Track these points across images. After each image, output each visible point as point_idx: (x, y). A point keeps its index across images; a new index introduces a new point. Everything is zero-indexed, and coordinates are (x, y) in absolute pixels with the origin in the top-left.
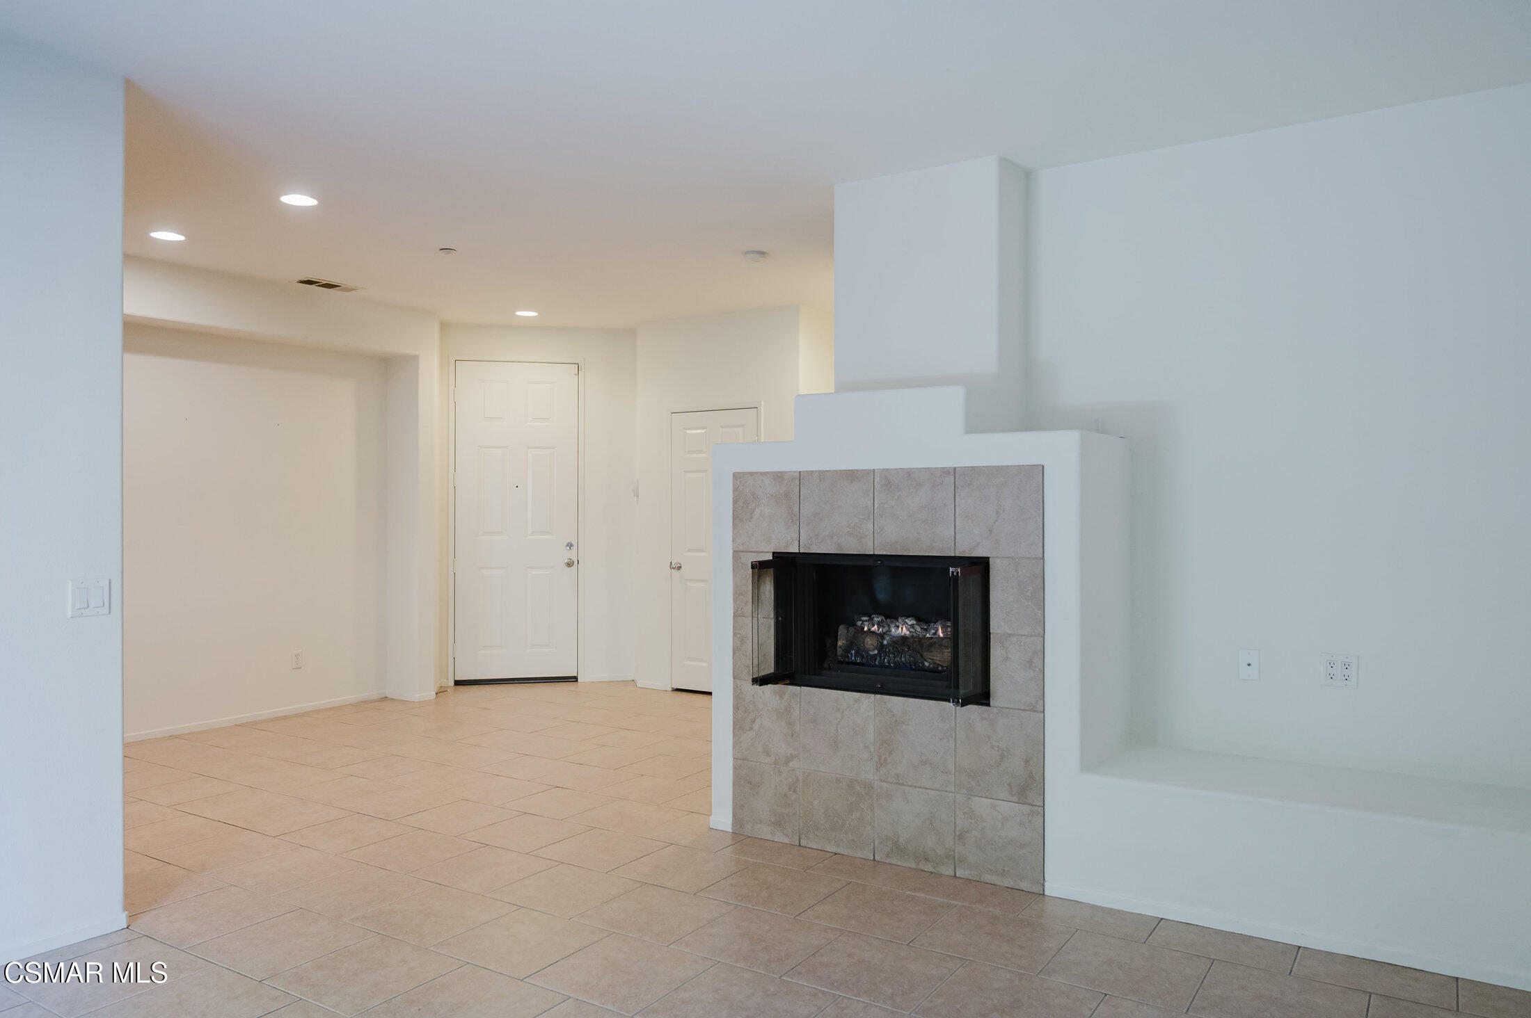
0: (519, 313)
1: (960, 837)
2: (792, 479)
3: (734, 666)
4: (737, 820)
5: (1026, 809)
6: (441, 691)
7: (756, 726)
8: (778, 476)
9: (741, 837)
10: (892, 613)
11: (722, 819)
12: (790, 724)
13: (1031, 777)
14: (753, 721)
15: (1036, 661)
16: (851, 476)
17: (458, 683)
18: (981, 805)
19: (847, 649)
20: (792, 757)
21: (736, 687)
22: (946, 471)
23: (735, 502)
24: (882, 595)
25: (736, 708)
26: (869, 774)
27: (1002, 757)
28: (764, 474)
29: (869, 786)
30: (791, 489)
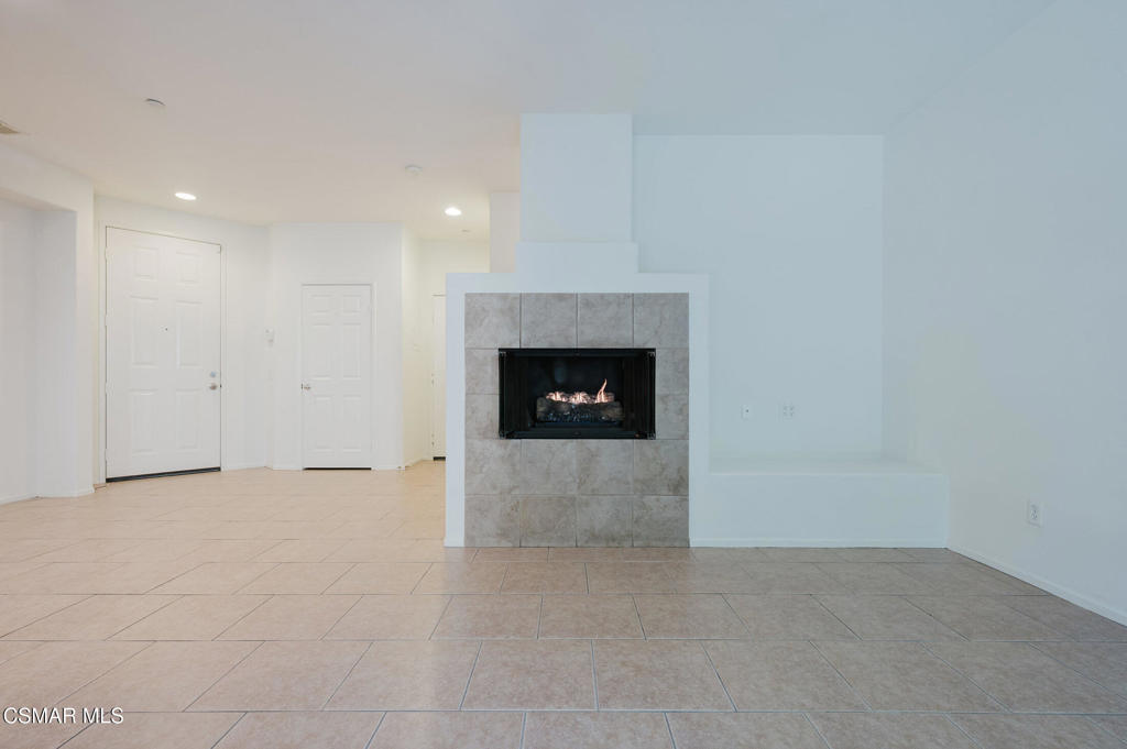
0: (181, 195)
1: (636, 522)
2: (515, 298)
3: (466, 430)
4: (469, 538)
5: (678, 498)
6: (97, 487)
7: (484, 470)
8: (504, 297)
9: (472, 547)
10: (569, 390)
11: (456, 536)
12: (513, 465)
13: (681, 478)
14: (482, 467)
15: (683, 411)
16: (561, 297)
17: (108, 480)
18: (650, 500)
19: (547, 413)
20: (515, 487)
21: (467, 444)
22: (627, 296)
23: (467, 314)
25: (468, 459)
26: (573, 491)
27: (663, 469)
28: (492, 294)
29: (573, 499)
30: (514, 306)
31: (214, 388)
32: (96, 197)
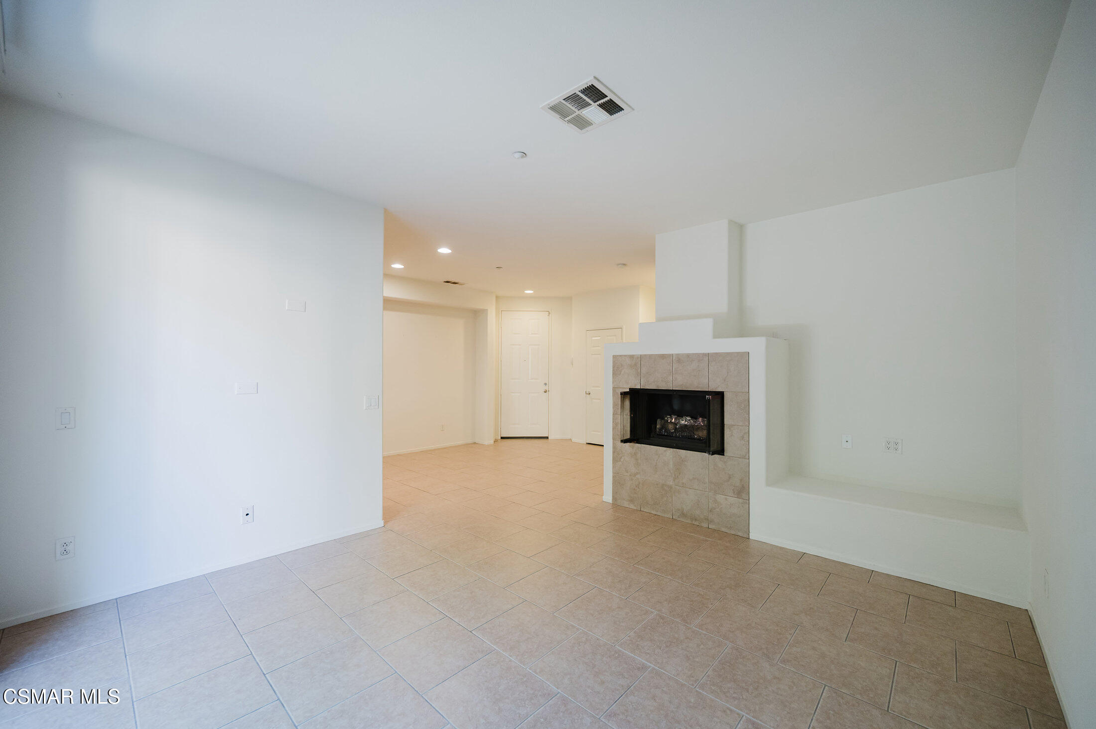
0: (526, 292)
1: (711, 511)
2: (638, 358)
3: (613, 435)
4: (614, 498)
5: (740, 500)
6: (496, 441)
7: (622, 460)
8: (632, 357)
9: (615, 505)
10: (680, 415)
11: (608, 498)
12: (637, 460)
13: (743, 487)
14: (621, 458)
15: (746, 437)
16: (663, 357)
17: (502, 438)
18: (720, 498)
19: (661, 429)
20: (637, 473)
21: (613, 443)
22: (704, 355)
23: (614, 367)
24: (676, 406)
25: (614, 452)
26: (671, 482)
27: (730, 478)
28: (625, 356)
29: (671, 487)
30: (637, 362)
31: (545, 392)
32: (497, 297)
